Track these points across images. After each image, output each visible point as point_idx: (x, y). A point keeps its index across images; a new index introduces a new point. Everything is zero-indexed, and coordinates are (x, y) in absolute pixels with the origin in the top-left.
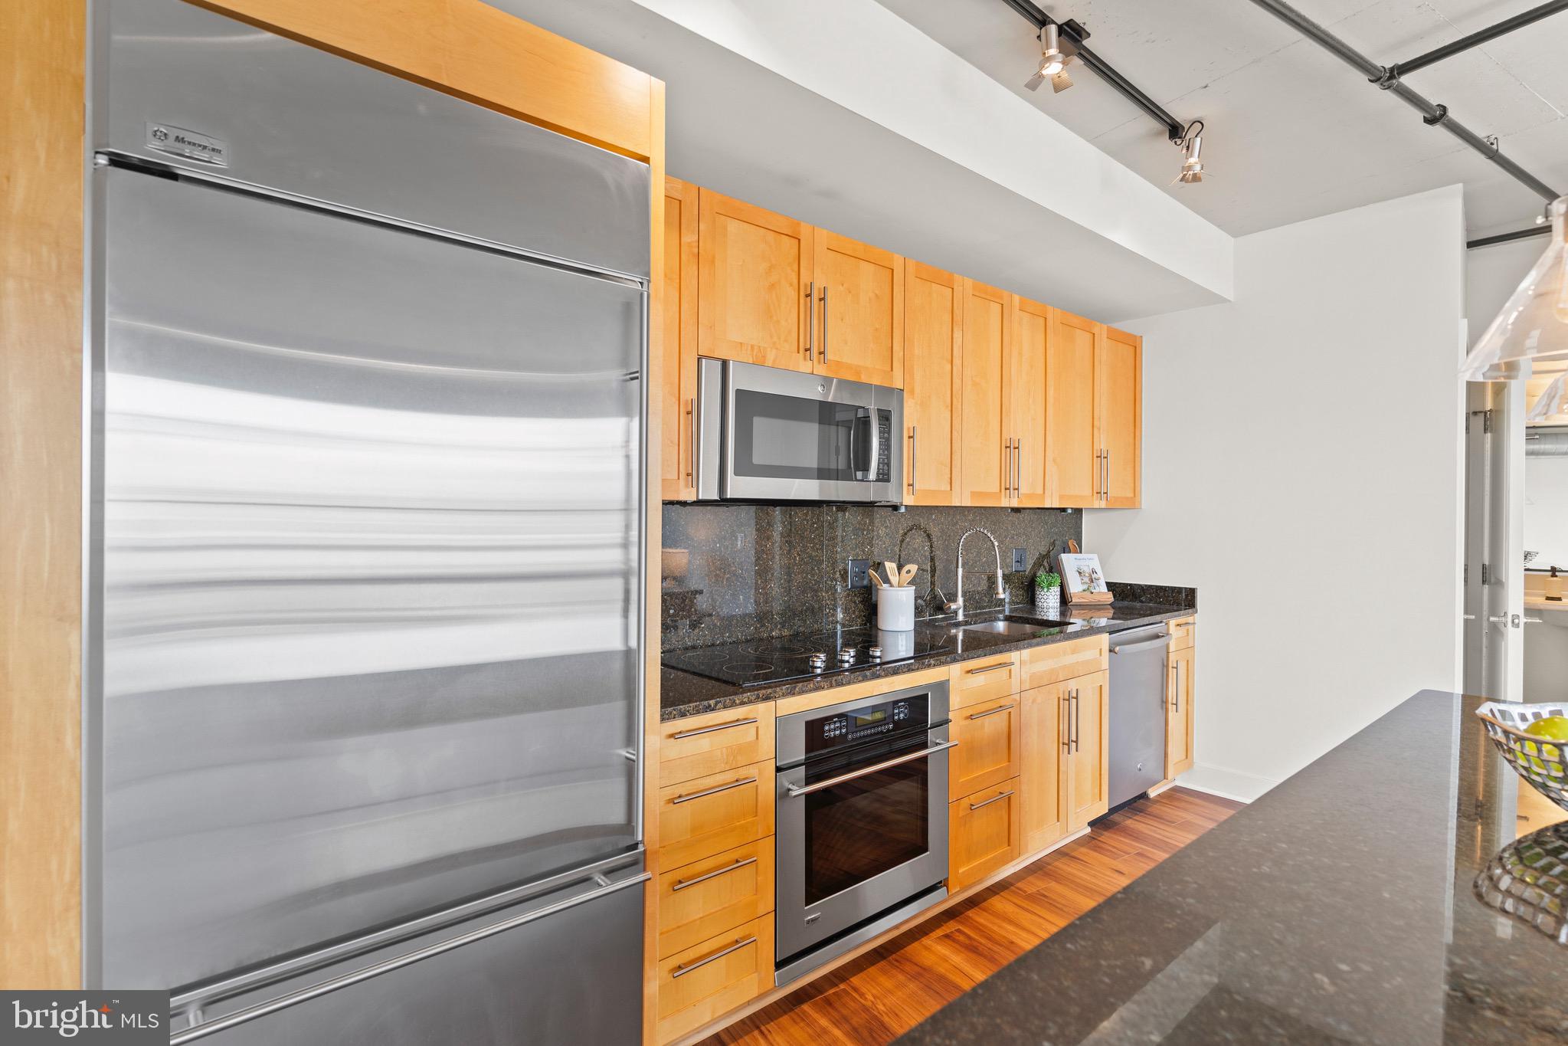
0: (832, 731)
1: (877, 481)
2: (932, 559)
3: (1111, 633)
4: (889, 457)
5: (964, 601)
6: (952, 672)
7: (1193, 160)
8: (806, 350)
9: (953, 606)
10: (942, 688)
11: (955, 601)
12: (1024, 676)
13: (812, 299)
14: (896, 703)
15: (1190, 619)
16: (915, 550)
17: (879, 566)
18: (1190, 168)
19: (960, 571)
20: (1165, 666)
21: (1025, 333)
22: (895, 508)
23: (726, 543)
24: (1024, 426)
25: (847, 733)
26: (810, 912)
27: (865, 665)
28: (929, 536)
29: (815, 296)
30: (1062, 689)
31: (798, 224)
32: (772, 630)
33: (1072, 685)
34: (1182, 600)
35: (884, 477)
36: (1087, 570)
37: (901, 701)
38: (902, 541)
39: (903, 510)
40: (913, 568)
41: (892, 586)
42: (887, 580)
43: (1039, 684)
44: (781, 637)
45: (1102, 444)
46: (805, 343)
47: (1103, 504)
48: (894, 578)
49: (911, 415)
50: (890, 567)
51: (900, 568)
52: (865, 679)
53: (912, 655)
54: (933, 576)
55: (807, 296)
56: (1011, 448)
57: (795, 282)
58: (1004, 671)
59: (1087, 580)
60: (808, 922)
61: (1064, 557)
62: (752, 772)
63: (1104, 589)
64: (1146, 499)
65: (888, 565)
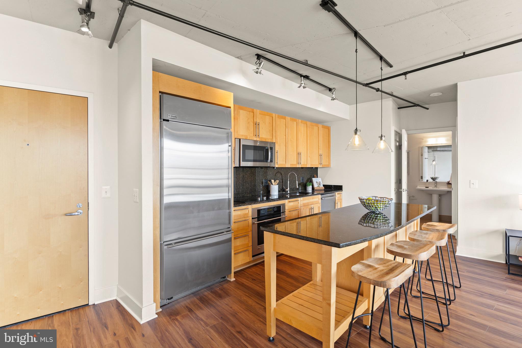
0: (262, 212)
1: (270, 162)
2: (282, 179)
3: (321, 195)
4: (272, 157)
5: (289, 189)
6: (286, 202)
7: (334, 96)
8: (255, 135)
9: (287, 190)
10: (284, 205)
11: (287, 189)
12: (301, 203)
13: (256, 125)
14: (274, 207)
15: (341, 192)
16: (278, 177)
17: (270, 181)
18: (333, 97)
19: (288, 182)
20: (335, 203)
21: (302, 128)
22: (274, 168)
23: (238, 176)
24: (302, 149)
25: (265, 212)
26: (258, 247)
27: (268, 200)
28: (281, 174)
29: (257, 124)
30: (310, 206)
31: (254, 110)
32: (247, 195)
33: (312, 206)
34: (339, 188)
35: (271, 161)
36: (318, 182)
37: (275, 207)
38: (275, 175)
39: (275, 168)
40: (278, 181)
41: (273, 185)
42: (272, 184)
43: (305, 205)
44: (249, 196)
45: (321, 152)
46: (255, 134)
47: (321, 166)
48: (274, 183)
49: (277, 148)
50: (273, 181)
51: (275, 181)
52: (268, 202)
53: (278, 198)
54: (282, 183)
55: (255, 124)
56: (299, 154)
57: (253, 121)
58: (297, 202)
59: (318, 184)
60: (258, 249)
61: (313, 179)
62: (248, 218)
63: (322, 186)
64: (332, 165)
65: (272, 180)
